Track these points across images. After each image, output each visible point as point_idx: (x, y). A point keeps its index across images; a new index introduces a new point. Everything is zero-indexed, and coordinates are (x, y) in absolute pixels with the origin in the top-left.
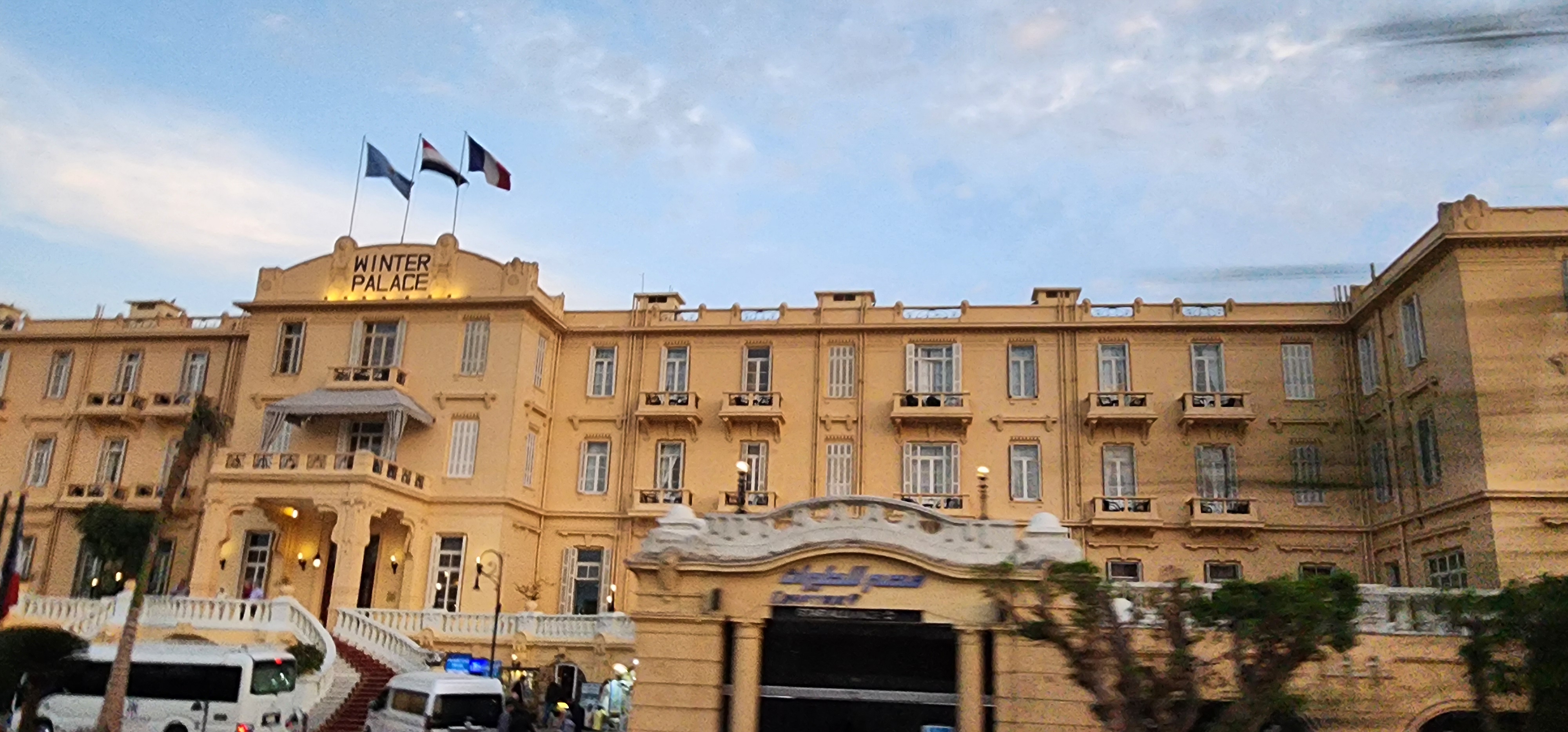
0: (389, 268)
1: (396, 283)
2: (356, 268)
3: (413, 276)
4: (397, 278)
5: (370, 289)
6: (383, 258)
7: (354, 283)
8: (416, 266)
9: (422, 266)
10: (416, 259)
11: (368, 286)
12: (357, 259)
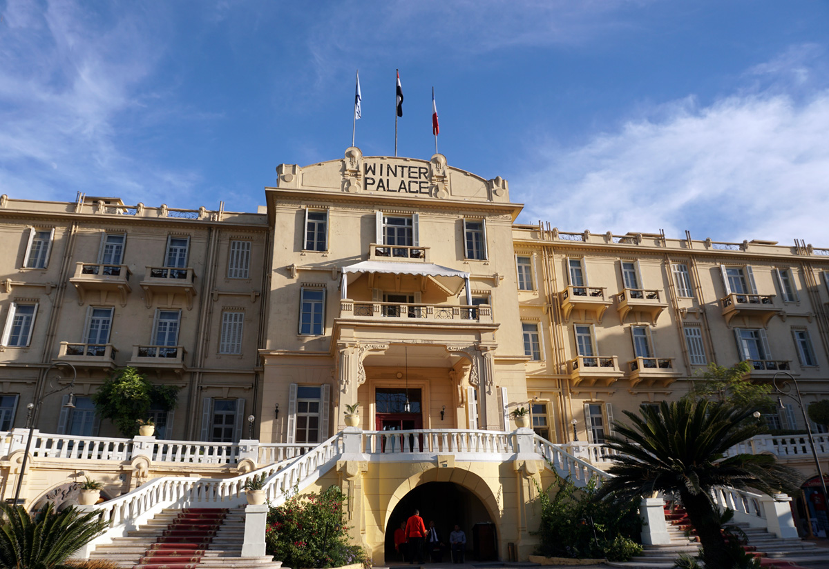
0: (395, 175)
1: (403, 186)
2: (366, 172)
3: (416, 182)
4: (403, 182)
5: (381, 189)
6: (389, 167)
7: (366, 184)
8: (417, 175)
9: (422, 175)
10: (417, 170)
11: (379, 186)
12: (366, 164)
